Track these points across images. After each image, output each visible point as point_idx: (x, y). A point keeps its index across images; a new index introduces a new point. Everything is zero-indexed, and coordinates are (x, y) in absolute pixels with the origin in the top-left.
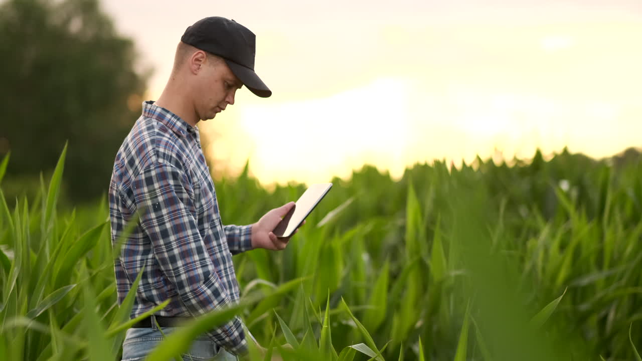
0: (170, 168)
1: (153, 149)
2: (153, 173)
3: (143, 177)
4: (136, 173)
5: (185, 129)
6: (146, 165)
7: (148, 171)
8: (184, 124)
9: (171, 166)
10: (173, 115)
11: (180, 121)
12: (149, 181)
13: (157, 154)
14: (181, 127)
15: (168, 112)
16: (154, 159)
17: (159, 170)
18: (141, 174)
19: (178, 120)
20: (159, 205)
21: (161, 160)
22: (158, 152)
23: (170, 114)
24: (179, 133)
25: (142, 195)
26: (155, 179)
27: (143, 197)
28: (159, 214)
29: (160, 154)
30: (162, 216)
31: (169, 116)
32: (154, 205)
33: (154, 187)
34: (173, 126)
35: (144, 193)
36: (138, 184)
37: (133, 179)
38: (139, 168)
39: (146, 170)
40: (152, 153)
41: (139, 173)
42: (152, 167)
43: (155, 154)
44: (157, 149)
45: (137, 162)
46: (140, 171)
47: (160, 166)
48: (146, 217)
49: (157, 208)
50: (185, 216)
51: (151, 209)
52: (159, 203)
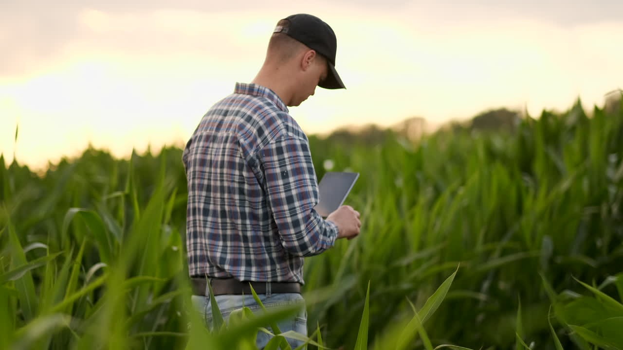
1: (283, 123)
2: (283, 144)
3: (274, 146)
4: (266, 142)
6: (277, 136)
9: (300, 140)
12: (280, 151)
13: (287, 128)
16: (284, 131)
17: (289, 142)
18: (272, 144)
20: (287, 173)
21: (290, 134)
22: (287, 126)
25: (271, 163)
26: (284, 150)
27: (272, 165)
28: (286, 181)
29: (289, 128)
30: (289, 183)
32: (282, 173)
33: (283, 156)
35: (274, 161)
36: (267, 153)
37: (262, 147)
38: (269, 138)
39: (277, 140)
40: (282, 126)
41: (268, 142)
42: (283, 139)
43: (285, 128)
44: (286, 123)
45: (266, 132)
46: (270, 141)
47: (290, 139)
48: (273, 183)
49: (285, 175)
50: (309, 185)
51: (280, 176)
52: (287, 171)
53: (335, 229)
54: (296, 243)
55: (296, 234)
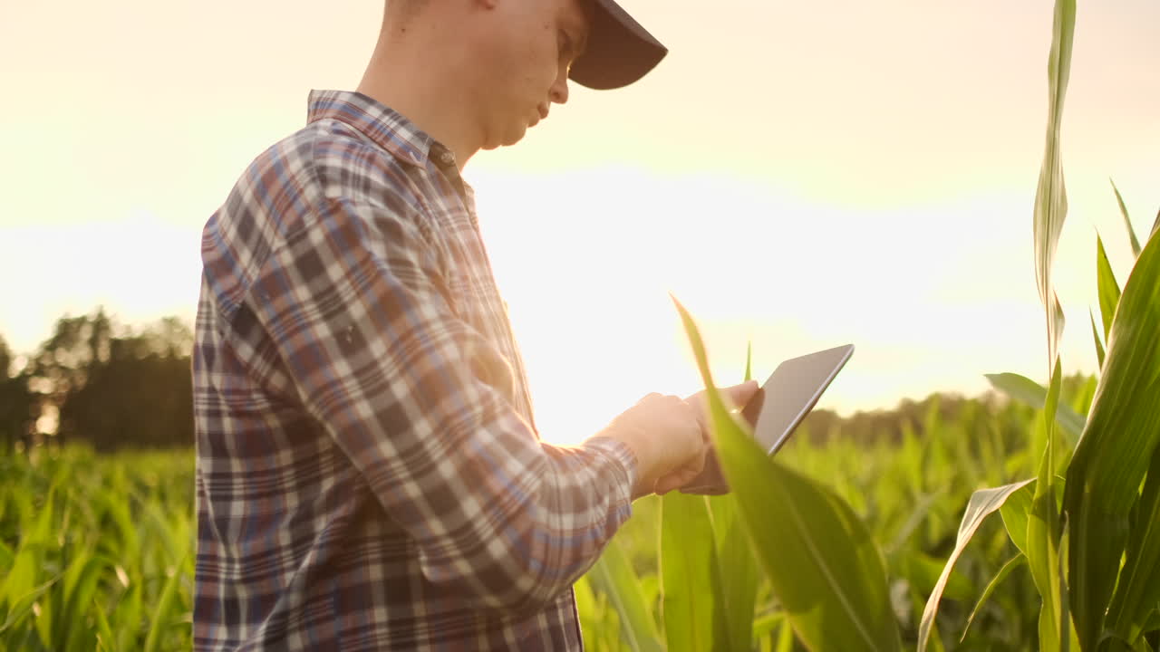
0: (368, 208)
1: (307, 165)
2: (317, 237)
3: (287, 258)
4: (262, 253)
5: (425, 150)
6: (290, 217)
7: (297, 235)
8: (421, 136)
9: (372, 205)
10: (387, 112)
11: (407, 129)
12: (310, 266)
13: (322, 177)
14: (412, 142)
15: (371, 101)
16: (311, 192)
17: (332, 223)
18: (278, 252)
19: (403, 123)
20: (356, 332)
21: (334, 192)
22: (322, 169)
23: (379, 107)
24: (404, 158)
25: (293, 314)
26: (325, 255)
27: (299, 317)
28: (362, 359)
29: (329, 173)
30: (374, 364)
31: (373, 112)
32: (340, 336)
33: (327, 279)
34: (388, 138)
35: (300, 305)
36: (273, 285)
37: (255, 274)
38: (269, 234)
39: (293, 236)
40: (303, 178)
41: (269, 251)
42: (310, 221)
43: (313, 180)
44: (319, 162)
45: (260, 219)
46: (273, 242)
47: (334, 208)
48: (318, 378)
49: (350, 342)
50: (445, 342)
51: (333, 349)
52: (355, 325)
53: (618, 455)
54: (464, 567)
55: (452, 534)
